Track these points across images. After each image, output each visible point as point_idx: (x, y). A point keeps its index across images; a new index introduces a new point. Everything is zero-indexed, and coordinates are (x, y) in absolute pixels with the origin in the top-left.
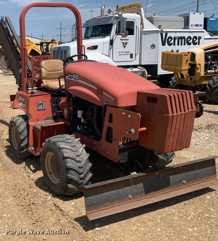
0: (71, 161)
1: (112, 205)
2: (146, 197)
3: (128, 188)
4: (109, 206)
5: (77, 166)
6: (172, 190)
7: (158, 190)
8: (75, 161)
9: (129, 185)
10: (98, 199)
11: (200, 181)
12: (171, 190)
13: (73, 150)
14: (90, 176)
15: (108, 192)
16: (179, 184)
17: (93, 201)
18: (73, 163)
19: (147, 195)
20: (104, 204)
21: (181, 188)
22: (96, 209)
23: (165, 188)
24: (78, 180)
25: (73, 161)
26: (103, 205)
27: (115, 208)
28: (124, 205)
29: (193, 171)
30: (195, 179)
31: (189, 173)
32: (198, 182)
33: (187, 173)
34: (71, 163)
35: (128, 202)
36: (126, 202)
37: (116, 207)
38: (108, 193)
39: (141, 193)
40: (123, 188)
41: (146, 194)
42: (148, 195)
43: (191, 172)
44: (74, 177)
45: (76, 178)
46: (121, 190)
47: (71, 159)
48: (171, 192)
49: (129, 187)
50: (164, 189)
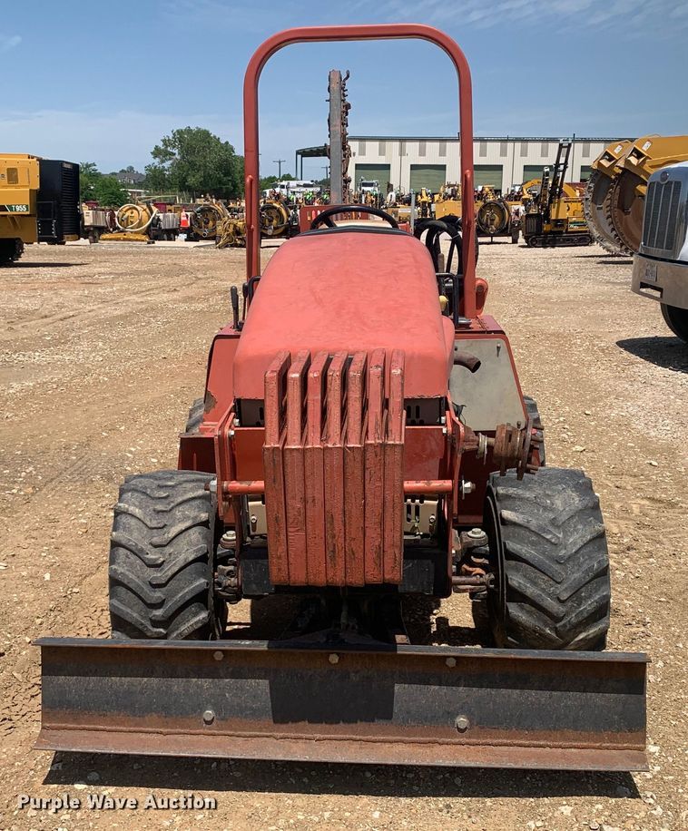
0: (127, 556)
1: (136, 725)
2: (275, 734)
3: (206, 683)
4: (122, 724)
5: (144, 578)
6: (399, 738)
7: (332, 723)
8: (139, 561)
9: (213, 674)
10: (86, 690)
11: (546, 739)
12: (390, 738)
13: (148, 523)
14: (196, 623)
15: (128, 679)
16: (435, 723)
17: (70, 692)
18: (131, 564)
19: (278, 725)
20: (108, 713)
21: (441, 740)
22: (75, 721)
23: (364, 723)
24: (142, 624)
25: (133, 557)
26: (104, 715)
27: (143, 736)
28: (180, 737)
29: (518, 691)
30: (519, 723)
31: (494, 692)
32: (538, 740)
33: (484, 692)
34: (124, 562)
35: (198, 731)
36: (189, 727)
37: (149, 736)
38: (126, 680)
39: (256, 714)
40: (187, 676)
41: (275, 722)
42: (284, 726)
43: (503, 691)
44: (129, 610)
45: (135, 615)
46: (177, 685)
47: (129, 553)
48: (387, 745)
49: (210, 680)
50: (360, 725)
